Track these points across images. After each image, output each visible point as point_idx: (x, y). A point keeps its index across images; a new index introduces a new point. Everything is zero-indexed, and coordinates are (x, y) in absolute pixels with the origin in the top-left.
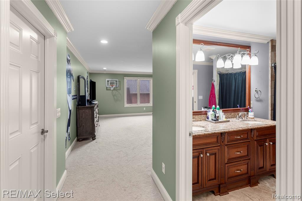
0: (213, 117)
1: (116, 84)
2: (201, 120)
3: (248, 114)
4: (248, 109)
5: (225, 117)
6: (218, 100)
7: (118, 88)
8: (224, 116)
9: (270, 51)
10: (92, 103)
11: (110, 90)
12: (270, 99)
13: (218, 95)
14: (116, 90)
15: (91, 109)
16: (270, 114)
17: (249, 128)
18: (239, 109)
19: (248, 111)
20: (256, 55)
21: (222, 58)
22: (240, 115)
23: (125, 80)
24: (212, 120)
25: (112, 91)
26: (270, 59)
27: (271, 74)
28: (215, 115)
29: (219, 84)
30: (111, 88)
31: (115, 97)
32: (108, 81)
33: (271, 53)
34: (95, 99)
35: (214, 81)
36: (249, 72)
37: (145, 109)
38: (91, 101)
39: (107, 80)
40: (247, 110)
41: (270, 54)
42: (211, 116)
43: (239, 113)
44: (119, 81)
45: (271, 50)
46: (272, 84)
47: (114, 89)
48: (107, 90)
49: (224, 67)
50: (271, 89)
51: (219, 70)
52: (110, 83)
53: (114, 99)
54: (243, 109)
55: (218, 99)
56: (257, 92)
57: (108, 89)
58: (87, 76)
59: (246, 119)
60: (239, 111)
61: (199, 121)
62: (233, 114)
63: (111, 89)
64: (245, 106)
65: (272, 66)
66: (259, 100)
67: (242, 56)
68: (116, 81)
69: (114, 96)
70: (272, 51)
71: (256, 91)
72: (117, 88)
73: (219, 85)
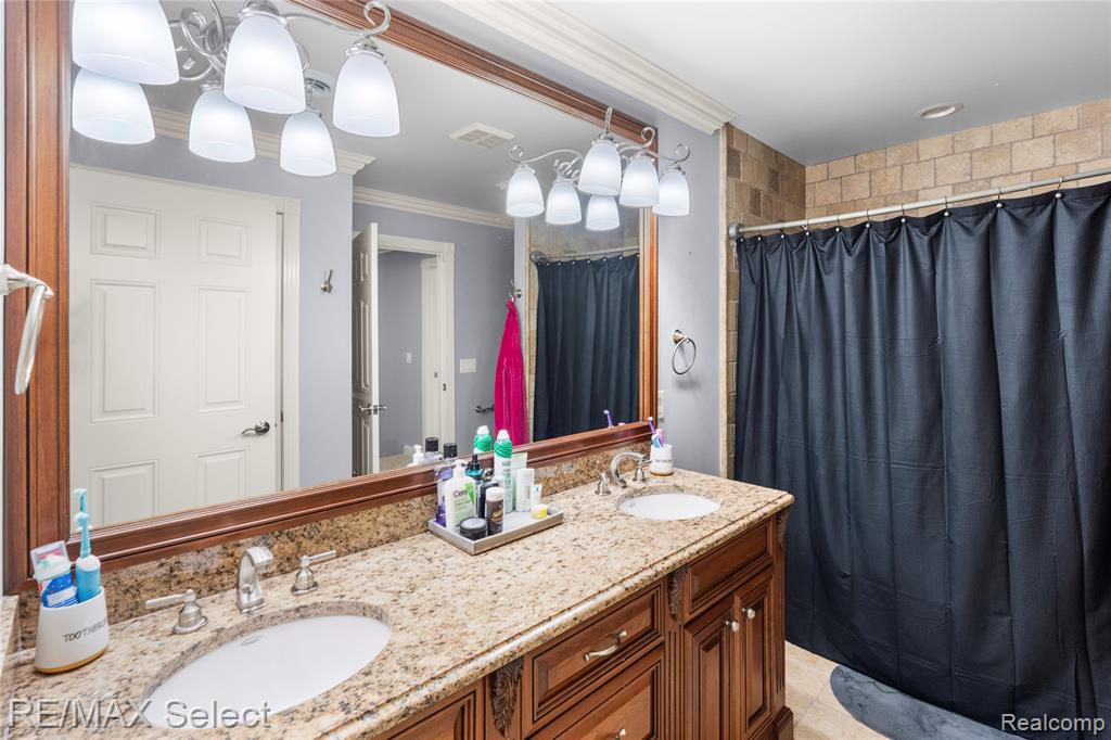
0: (472, 507)
2: (398, 531)
3: (647, 457)
4: (647, 428)
5: (539, 494)
6: (533, 377)
8: (534, 488)
9: (723, 169)
12: (725, 375)
13: (534, 354)
16: (725, 438)
17: (659, 567)
18: (612, 436)
19: (648, 438)
20: (680, 169)
21: (532, 165)
22: (613, 466)
24: (464, 532)
26: (725, 207)
27: (728, 268)
28: (483, 490)
29: (536, 307)
33: (728, 181)
35: (519, 296)
36: (652, 249)
40: (643, 437)
41: (722, 184)
42: (458, 505)
43: (611, 453)
45: (725, 168)
46: (731, 312)
49: (543, 215)
50: (728, 331)
51: (535, 246)
54: (626, 433)
55: (533, 371)
56: (681, 346)
59: (639, 485)
60: (609, 442)
61: (381, 542)
62: (581, 463)
64: (633, 416)
65: (729, 238)
66: (687, 383)
67: (624, 165)
70: (729, 173)
71: (676, 342)
73: (535, 312)
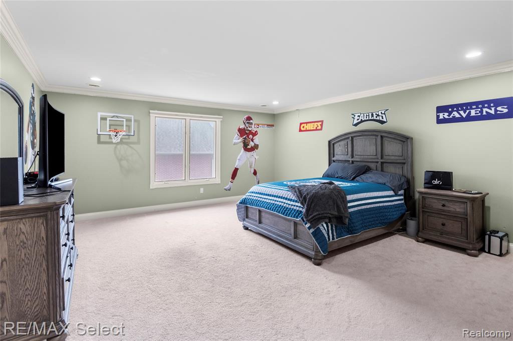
1: (129, 127)
7: (133, 139)
10: (51, 186)
11: (112, 143)
14: (127, 143)
15: (46, 216)
23: (151, 118)
25: (116, 148)
30: (113, 137)
31: (124, 163)
32: (103, 119)
34: (63, 170)
37: (202, 190)
38: (45, 181)
39: (100, 114)
44: (135, 121)
47: (121, 142)
48: (99, 142)
52: (110, 125)
53: (121, 166)
57: (102, 140)
58: (33, 98)
63: (114, 141)
68: (129, 120)
69: (120, 160)
72: (129, 139)
